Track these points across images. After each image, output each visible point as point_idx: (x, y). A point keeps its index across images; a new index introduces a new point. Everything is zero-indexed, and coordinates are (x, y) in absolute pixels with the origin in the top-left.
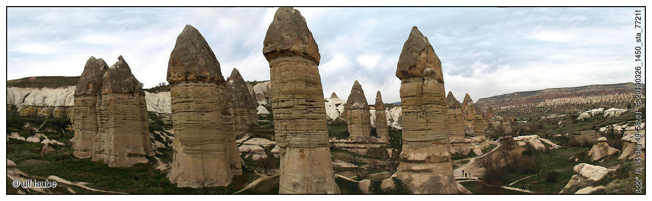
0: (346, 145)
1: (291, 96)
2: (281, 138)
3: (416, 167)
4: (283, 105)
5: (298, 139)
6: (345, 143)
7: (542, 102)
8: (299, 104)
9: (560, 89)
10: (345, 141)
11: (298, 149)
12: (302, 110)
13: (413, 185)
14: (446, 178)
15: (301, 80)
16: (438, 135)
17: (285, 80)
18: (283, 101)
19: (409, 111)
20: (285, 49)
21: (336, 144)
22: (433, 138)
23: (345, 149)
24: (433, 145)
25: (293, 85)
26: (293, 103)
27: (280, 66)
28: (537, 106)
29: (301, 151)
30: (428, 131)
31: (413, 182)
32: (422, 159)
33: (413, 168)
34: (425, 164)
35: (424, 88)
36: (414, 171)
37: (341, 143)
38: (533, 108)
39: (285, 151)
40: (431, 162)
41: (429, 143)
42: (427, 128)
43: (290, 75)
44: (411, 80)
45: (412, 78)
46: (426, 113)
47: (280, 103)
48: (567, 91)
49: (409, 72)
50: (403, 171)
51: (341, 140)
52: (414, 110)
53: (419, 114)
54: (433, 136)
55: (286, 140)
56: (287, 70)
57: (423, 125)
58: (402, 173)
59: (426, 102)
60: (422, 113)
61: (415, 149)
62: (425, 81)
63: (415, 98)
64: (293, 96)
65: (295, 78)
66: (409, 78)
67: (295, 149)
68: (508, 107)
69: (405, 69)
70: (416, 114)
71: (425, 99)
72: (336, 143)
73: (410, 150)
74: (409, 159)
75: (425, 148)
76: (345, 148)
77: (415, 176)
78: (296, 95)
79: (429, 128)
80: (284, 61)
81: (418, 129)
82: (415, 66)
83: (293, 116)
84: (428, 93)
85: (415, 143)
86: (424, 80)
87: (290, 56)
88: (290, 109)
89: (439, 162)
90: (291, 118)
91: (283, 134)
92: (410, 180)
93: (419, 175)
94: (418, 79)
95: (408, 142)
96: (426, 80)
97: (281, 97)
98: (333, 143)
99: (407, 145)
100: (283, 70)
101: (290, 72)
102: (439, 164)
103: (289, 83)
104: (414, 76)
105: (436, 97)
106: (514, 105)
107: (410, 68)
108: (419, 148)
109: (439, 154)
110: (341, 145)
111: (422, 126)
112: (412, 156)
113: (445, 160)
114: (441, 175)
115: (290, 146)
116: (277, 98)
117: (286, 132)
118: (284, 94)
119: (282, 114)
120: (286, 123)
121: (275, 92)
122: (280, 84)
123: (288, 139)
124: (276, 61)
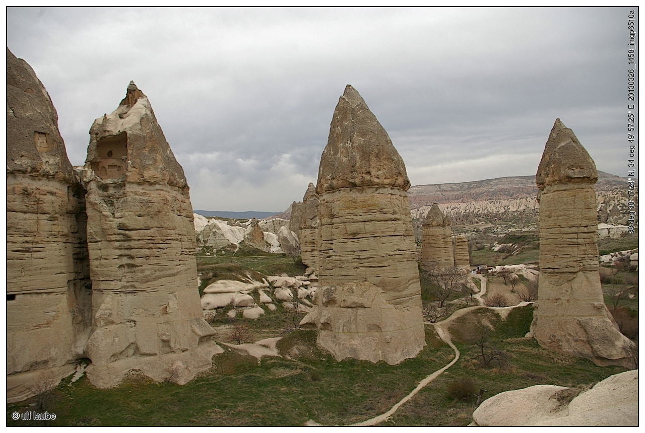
2: (575, 263)
4: (586, 230)
9: (439, 185)
27: (586, 192)
39: (574, 276)
48: (453, 190)
55: (581, 264)
88: (592, 234)
91: (578, 259)
97: (585, 223)
115: (584, 270)
116: (580, 223)
117: (583, 256)
118: (589, 219)
119: (582, 239)
120: (585, 248)
121: (576, 217)
122: (584, 210)
123: (584, 263)
124: (581, 186)
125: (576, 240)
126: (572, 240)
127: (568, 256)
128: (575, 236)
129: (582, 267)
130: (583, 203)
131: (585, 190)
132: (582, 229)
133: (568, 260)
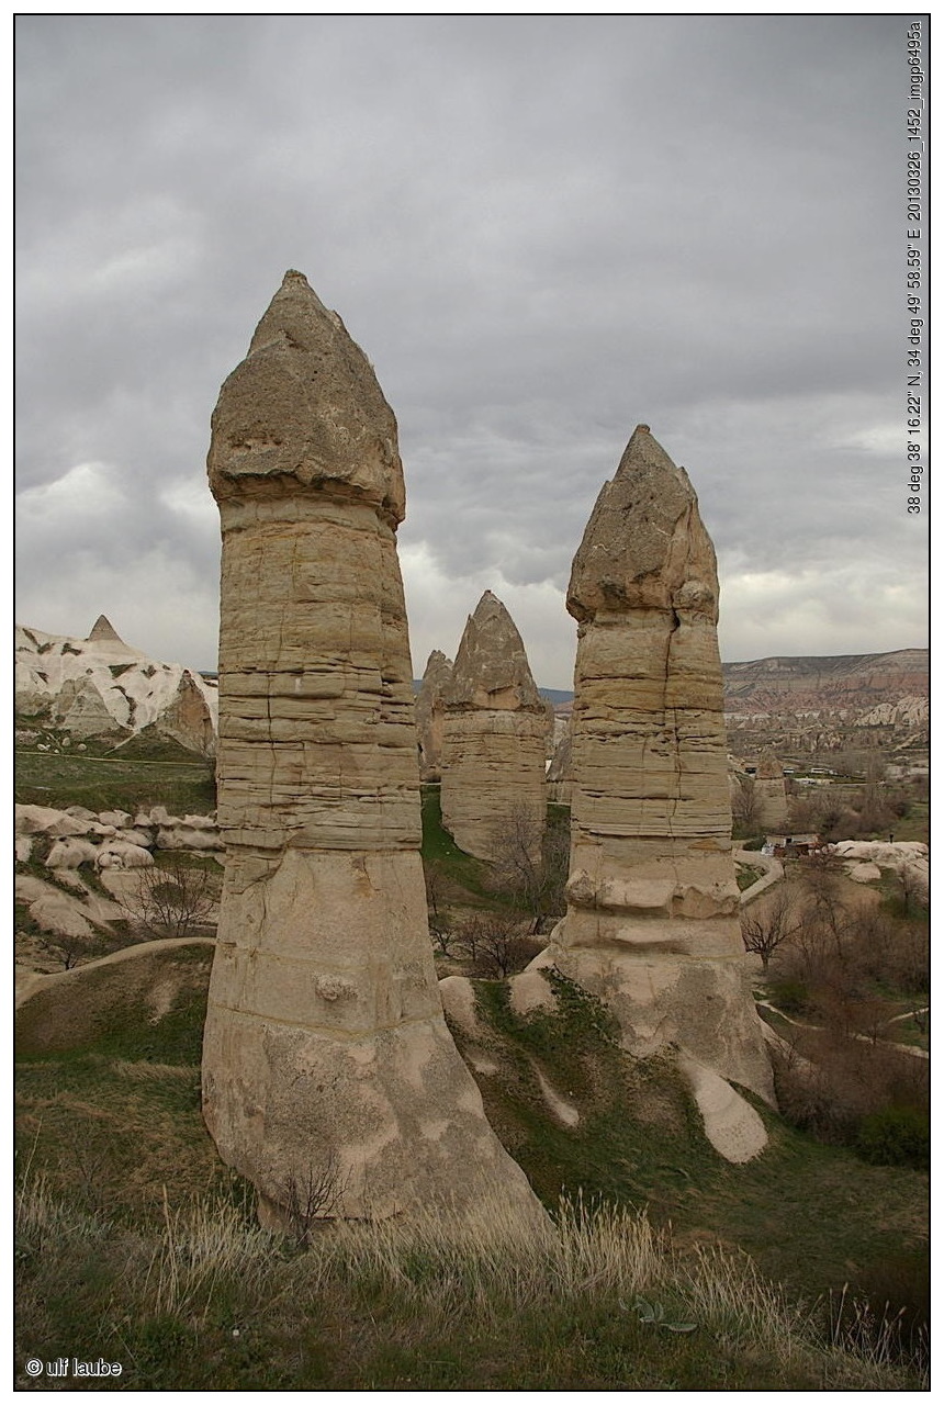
0: (210, 839)
1: (338, 655)
2: (266, 813)
3: (633, 932)
4: (297, 685)
5: (348, 817)
6: (207, 830)
7: (882, 706)
8: (362, 687)
10: (207, 821)
11: (347, 858)
12: (366, 709)
13: (622, 997)
14: (731, 976)
15: (370, 598)
16: (709, 820)
17: (316, 592)
18: (299, 672)
19: (615, 727)
20: (335, 475)
21: (169, 835)
22: (693, 827)
23: (202, 854)
24: (692, 852)
25: (347, 615)
26: (342, 684)
27: (298, 535)
28: (863, 722)
29: (358, 864)
30: (680, 802)
31: (623, 989)
32: (655, 904)
33: (622, 935)
34: (665, 922)
35: (677, 650)
36: (626, 947)
37: (190, 828)
38: (845, 729)
39: (273, 864)
40: (682, 917)
41: (681, 846)
42: (676, 792)
43: (335, 577)
44: (634, 618)
45: (638, 613)
46: (678, 740)
47: (281, 679)
49: (633, 591)
50: (577, 945)
51: (189, 820)
52: (636, 728)
53: (651, 739)
54: (697, 821)
55: (291, 820)
56: (327, 555)
57: (663, 779)
58: (575, 953)
59: (683, 701)
60: (661, 737)
61: (627, 864)
62: (683, 628)
63: (644, 683)
64: (344, 656)
65: (352, 590)
66: (626, 613)
67: (335, 857)
68: (738, 717)
69: (617, 580)
70: (642, 740)
71: (678, 692)
72: (169, 828)
73: (610, 868)
74: (608, 900)
75: (664, 864)
76: (206, 849)
77: (628, 964)
78: (352, 654)
79: (685, 791)
80: (317, 521)
81: (645, 794)
82: (655, 573)
83: (337, 731)
84: (691, 671)
85: (630, 842)
86: (677, 622)
87: (339, 504)
88: (324, 704)
89: (709, 918)
90: (328, 739)
91: (278, 799)
92: (611, 981)
93: (644, 961)
94: (656, 617)
95: (601, 840)
96: (687, 623)
97: (293, 658)
98: (154, 829)
99: (600, 850)
100: (313, 553)
101: (337, 565)
102: (708, 923)
103: (330, 606)
104: (646, 608)
105: (712, 687)
106: (762, 708)
107: (639, 579)
108: (642, 863)
109: (711, 888)
110: (189, 838)
111: (660, 785)
112: (619, 891)
113: (728, 910)
114: (717, 967)
115: (304, 844)
116: (271, 656)
117: (295, 790)
118: (306, 644)
119: (285, 722)
120: (298, 758)
121: (260, 635)
122: (291, 605)
123: (300, 815)
124: (279, 514)
125: (264, 724)
126: (254, 724)
127: (244, 785)
128: (257, 706)
129: (294, 833)
130: (287, 578)
131: (296, 528)
132: (282, 683)
133: (244, 800)
